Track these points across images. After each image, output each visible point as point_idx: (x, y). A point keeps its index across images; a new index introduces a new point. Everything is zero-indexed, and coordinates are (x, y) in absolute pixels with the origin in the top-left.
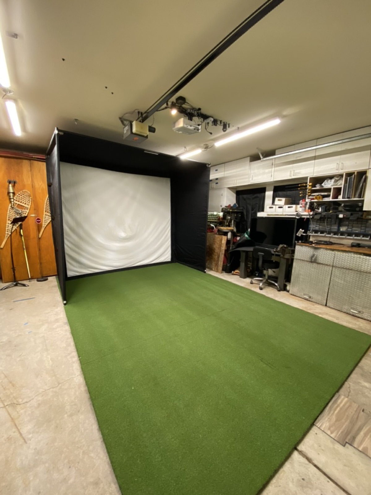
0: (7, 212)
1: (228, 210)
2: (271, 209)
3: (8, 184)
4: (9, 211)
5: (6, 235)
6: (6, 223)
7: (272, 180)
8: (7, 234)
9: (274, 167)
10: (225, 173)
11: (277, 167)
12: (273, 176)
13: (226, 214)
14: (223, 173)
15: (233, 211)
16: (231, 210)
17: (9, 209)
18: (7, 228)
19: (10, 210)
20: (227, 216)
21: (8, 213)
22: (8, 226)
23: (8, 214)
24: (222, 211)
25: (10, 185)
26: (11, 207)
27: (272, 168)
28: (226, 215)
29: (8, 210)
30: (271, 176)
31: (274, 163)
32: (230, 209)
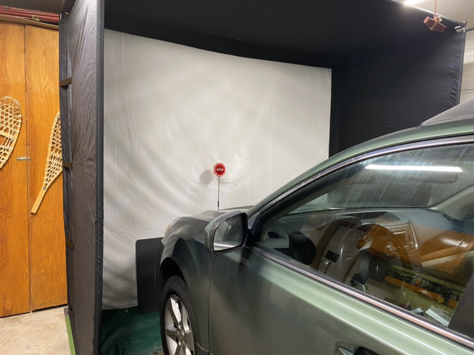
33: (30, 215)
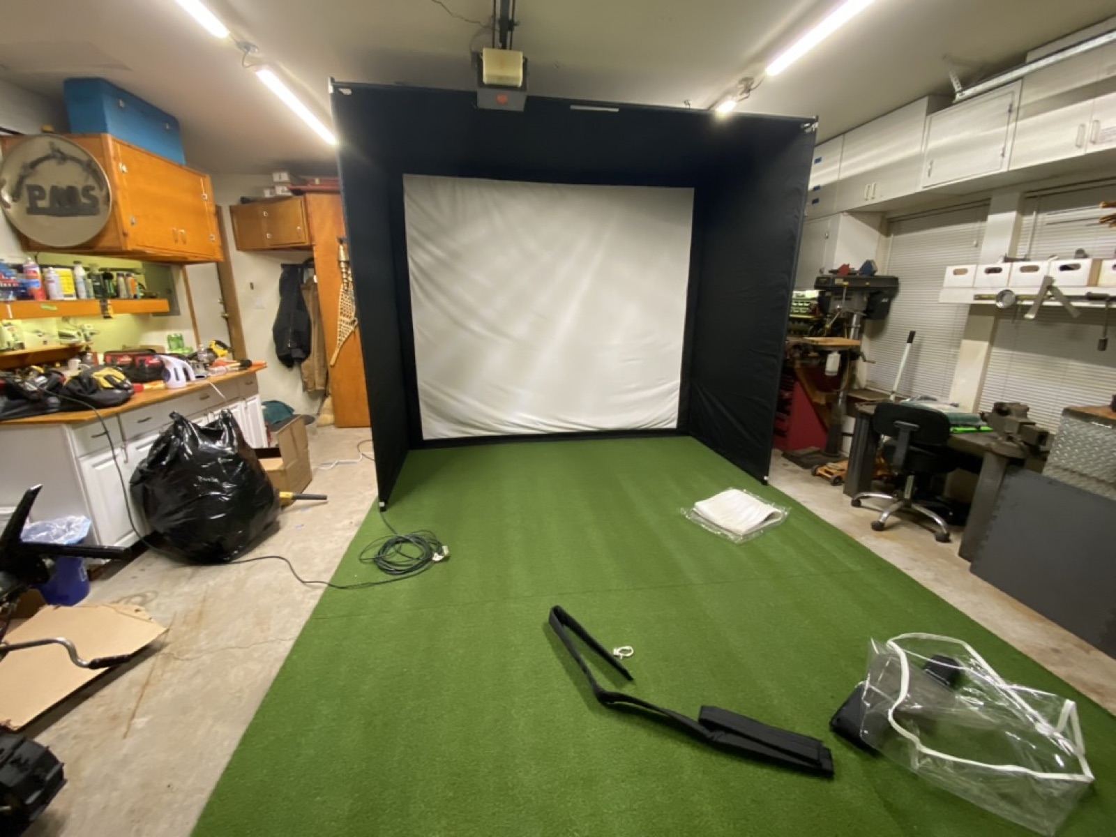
0: (338, 298)
1: (838, 281)
2: (992, 275)
3: (337, 243)
4: (340, 297)
5: (338, 342)
6: (336, 320)
7: (1004, 170)
8: (340, 340)
9: (1017, 120)
10: (844, 164)
11: (1027, 116)
12: (1007, 155)
13: (828, 294)
14: (836, 167)
15: (855, 284)
16: (846, 283)
17: (341, 293)
18: (339, 330)
19: (342, 295)
20: (833, 302)
21: (340, 300)
22: (341, 325)
23: (340, 304)
24: (816, 287)
25: (341, 247)
26: (344, 289)
27: (1008, 124)
28: (829, 298)
29: (338, 295)
30: (1003, 155)
31: (1016, 105)
32: (845, 280)
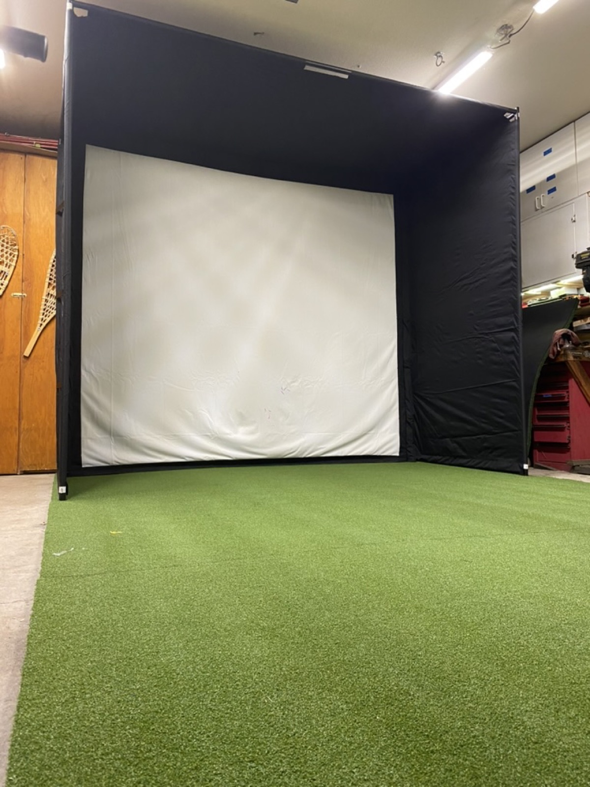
14: (571, 152)
33: (23, 359)
